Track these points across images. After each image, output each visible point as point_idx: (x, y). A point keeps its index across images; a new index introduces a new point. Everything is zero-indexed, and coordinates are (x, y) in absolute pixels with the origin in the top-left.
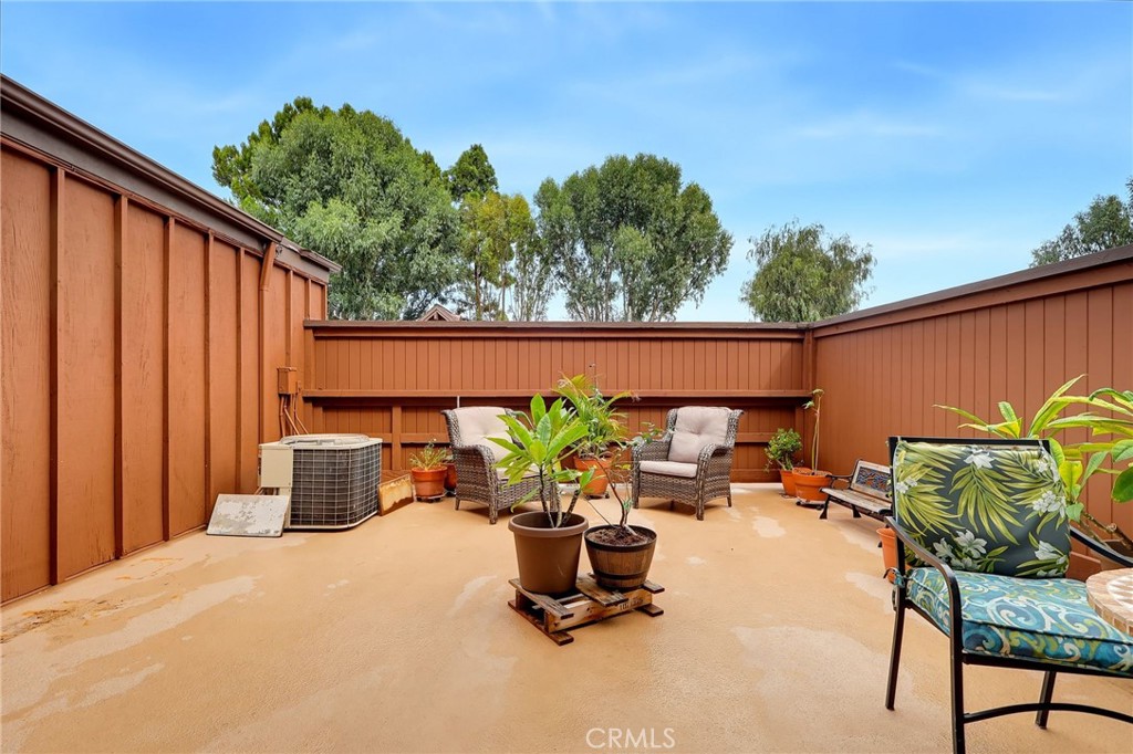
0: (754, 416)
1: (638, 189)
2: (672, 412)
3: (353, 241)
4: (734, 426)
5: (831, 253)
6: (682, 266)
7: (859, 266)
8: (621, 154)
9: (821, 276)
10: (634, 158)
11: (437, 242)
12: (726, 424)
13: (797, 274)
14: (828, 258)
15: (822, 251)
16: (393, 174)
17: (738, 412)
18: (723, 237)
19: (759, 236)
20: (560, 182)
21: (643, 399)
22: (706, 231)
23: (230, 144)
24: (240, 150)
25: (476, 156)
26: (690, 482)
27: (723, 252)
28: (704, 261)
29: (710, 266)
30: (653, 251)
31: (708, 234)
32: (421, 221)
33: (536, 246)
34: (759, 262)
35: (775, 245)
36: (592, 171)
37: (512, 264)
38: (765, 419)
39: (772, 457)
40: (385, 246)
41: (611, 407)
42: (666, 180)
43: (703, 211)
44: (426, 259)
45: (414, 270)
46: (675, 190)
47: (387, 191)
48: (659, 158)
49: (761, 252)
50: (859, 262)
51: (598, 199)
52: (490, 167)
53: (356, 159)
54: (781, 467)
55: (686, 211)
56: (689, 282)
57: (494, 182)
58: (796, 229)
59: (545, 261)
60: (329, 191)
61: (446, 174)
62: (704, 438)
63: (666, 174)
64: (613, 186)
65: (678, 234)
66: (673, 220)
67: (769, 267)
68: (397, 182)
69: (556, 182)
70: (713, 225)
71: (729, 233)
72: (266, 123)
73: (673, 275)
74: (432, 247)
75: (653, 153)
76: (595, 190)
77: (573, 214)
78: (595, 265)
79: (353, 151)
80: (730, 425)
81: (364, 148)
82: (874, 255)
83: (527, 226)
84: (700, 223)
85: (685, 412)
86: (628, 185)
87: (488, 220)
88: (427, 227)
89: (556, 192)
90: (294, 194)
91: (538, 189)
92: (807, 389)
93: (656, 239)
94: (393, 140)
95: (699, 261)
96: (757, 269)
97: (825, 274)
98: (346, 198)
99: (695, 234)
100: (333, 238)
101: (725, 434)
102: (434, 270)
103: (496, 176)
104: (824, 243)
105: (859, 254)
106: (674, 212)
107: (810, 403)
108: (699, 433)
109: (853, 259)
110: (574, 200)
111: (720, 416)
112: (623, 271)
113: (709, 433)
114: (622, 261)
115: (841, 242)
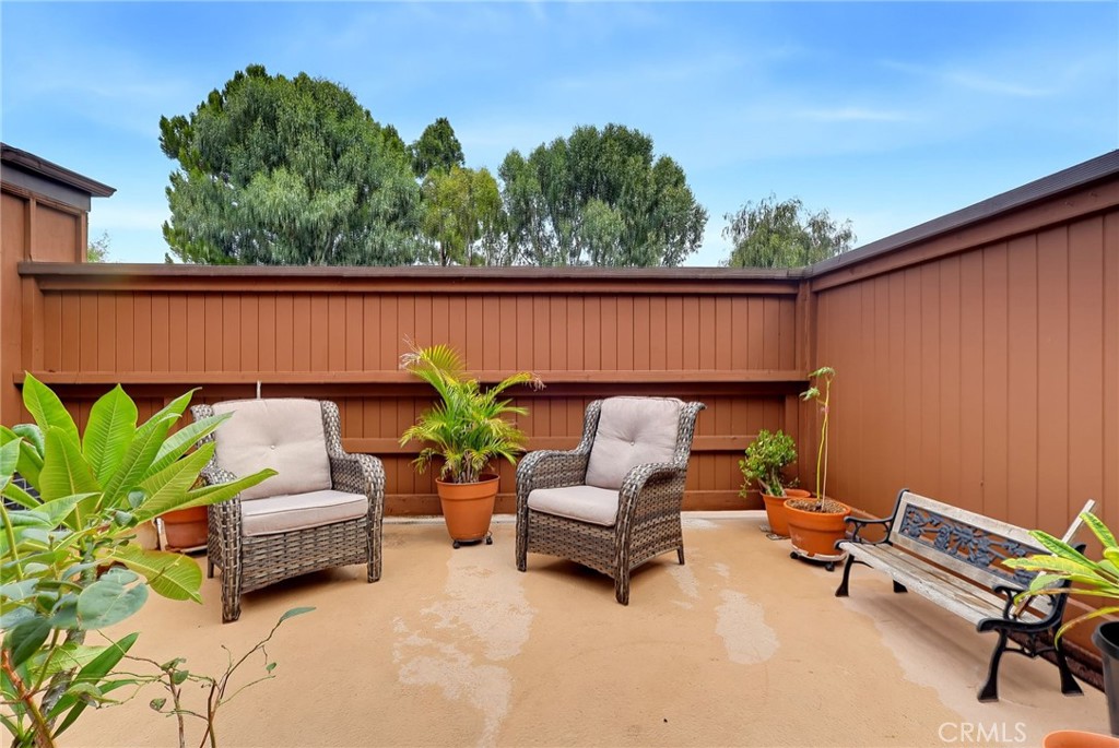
0: (723, 411)
1: (607, 160)
2: (593, 406)
3: (299, 214)
4: (689, 428)
5: (810, 230)
6: (655, 243)
7: (838, 243)
8: (589, 124)
9: (800, 254)
10: (603, 129)
11: (395, 218)
12: (675, 426)
13: (774, 252)
14: (806, 234)
15: (800, 227)
16: (346, 143)
17: (695, 406)
18: (697, 211)
19: (734, 211)
20: (525, 155)
21: (549, 385)
22: (679, 205)
23: (179, 115)
24: (189, 120)
25: (441, 130)
26: (606, 535)
27: (697, 229)
28: (678, 237)
29: (683, 243)
30: (623, 227)
31: (681, 209)
32: (376, 195)
33: (502, 223)
34: (735, 240)
35: (752, 221)
36: (560, 142)
37: (478, 243)
38: (739, 413)
39: (750, 474)
40: (336, 221)
41: (499, 398)
42: (637, 151)
43: (676, 185)
44: (381, 235)
45: (369, 246)
46: (647, 161)
47: (339, 161)
48: (630, 129)
49: (737, 229)
50: (838, 239)
51: (565, 171)
52: (456, 141)
53: (304, 126)
54: (764, 490)
55: (657, 184)
56: (662, 259)
57: (461, 157)
58: (772, 206)
59: (511, 240)
60: (275, 160)
61: (410, 148)
62: (638, 449)
63: (637, 146)
64: (581, 157)
65: (650, 210)
66: (645, 193)
67: (746, 244)
68: (349, 151)
69: (522, 155)
70: (686, 199)
71: (703, 208)
72: (216, 92)
73: (645, 253)
74: (388, 223)
75: (623, 124)
76: (562, 161)
77: (539, 187)
78: (564, 243)
79: (300, 118)
80: (681, 429)
81: (314, 114)
82: (854, 232)
83: (492, 202)
84: (673, 197)
85: (614, 408)
86: (597, 156)
87: (450, 196)
88: (382, 201)
89: (521, 163)
90: (238, 165)
91: (502, 162)
92: (803, 368)
93: (627, 215)
94: (347, 107)
95: (673, 239)
96: (733, 247)
97: (803, 251)
98: (294, 168)
99: (668, 208)
100: (276, 211)
101: (673, 444)
102: (391, 246)
103: (462, 151)
104: (802, 220)
105: (840, 229)
106: (645, 185)
107: (812, 391)
108: (632, 440)
109: (832, 236)
110: (541, 172)
111: (666, 412)
112: (591, 247)
113: (647, 441)
114: (591, 237)
115: (819, 219)
